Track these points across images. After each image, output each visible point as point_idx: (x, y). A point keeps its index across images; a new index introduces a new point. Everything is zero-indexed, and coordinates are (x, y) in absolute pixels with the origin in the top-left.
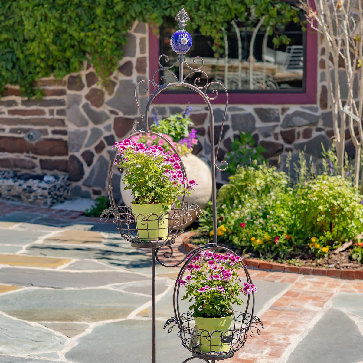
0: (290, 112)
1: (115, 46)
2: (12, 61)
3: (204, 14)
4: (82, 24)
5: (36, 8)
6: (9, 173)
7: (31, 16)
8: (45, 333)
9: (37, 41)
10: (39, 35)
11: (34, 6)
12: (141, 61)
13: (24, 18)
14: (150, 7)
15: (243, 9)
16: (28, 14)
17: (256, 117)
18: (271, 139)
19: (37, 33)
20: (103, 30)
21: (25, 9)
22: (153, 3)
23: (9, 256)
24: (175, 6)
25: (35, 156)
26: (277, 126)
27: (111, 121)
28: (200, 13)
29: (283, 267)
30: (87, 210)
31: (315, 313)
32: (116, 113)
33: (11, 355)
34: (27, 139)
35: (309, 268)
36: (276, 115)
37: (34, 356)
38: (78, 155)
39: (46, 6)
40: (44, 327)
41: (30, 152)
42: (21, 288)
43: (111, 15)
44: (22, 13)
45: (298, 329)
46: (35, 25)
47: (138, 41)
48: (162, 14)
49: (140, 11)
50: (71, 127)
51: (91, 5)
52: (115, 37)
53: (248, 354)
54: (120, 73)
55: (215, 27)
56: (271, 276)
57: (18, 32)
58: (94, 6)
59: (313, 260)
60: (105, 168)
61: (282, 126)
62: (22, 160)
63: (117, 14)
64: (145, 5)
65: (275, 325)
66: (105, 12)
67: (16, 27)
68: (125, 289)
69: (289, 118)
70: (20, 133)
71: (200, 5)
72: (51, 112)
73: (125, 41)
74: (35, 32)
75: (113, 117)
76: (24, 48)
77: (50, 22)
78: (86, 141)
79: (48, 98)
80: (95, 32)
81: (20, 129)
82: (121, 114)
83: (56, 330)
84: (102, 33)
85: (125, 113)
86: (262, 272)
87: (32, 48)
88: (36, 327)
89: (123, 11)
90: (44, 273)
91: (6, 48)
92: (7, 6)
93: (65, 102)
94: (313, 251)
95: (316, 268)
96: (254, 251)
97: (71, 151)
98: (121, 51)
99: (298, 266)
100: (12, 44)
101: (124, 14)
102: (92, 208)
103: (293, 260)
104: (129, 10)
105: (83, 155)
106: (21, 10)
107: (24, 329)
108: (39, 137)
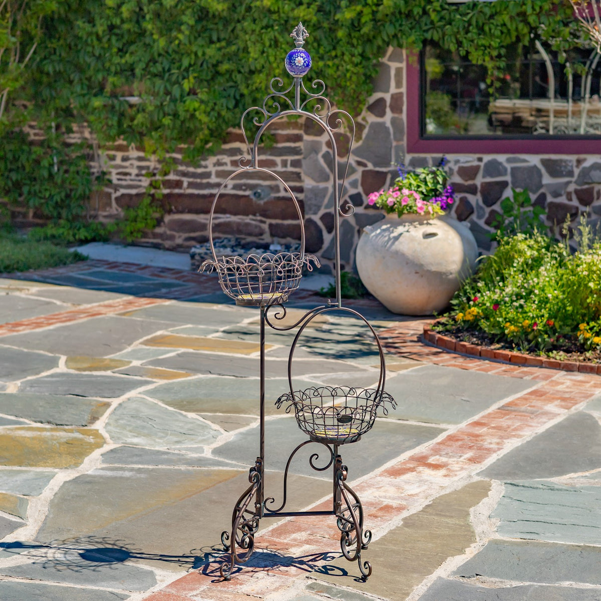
0: (587, 164)
1: (363, 78)
2: (235, 97)
3: (475, 37)
4: (321, 51)
5: (264, 31)
6: (229, 241)
7: (258, 41)
8: (199, 425)
9: (265, 73)
10: (267, 65)
11: (262, 28)
12: (396, 98)
13: (249, 43)
14: (407, 29)
15: (526, 30)
16: (253, 38)
17: (543, 170)
18: (563, 200)
19: (265, 62)
20: (346, 58)
21: (250, 32)
22: (411, 23)
23: (198, 339)
24: (439, 27)
25: (264, 219)
26: (570, 182)
27: (358, 176)
28: (469, 35)
29: (541, 361)
30: (322, 289)
31: (556, 415)
32: (365, 165)
33: (147, 448)
34: (252, 197)
35: (574, 363)
36: (569, 168)
37: (175, 449)
38: (316, 218)
39: (276, 28)
40: (202, 419)
41: (258, 214)
42: (194, 375)
43: (358, 39)
44: (247, 37)
45: (521, 433)
46: (263, 52)
47: (393, 73)
48: (422, 37)
49: (393, 33)
50: (308, 183)
51: (333, 27)
52: (363, 67)
53: (441, 458)
54: (369, 113)
55: (489, 53)
56: (523, 372)
57: (243, 61)
58: (336, 27)
59: (581, 353)
60: (349, 236)
61: (576, 182)
62: (247, 225)
63: (365, 39)
64: (401, 25)
65: (494, 428)
66: (350, 35)
67: (241, 55)
68: (323, 381)
69: (585, 173)
70: (245, 190)
71: (470, 25)
72: (284, 164)
73: (377, 72)
74: (262, 61)
75: (361, 169)
76: (249, 82)
77: (281, 48)
78: (326, 200)
79: (280, 145)
80: (337, 61)
81: (245, 185)
82: (370, 166)
83: (215, 423)
84: (345, 62)
85: (375, 165)
86: (512, 366)
87: (258, 81)
88: (192, 418)
89: (372, 33)
90: (232, 359)
91: (228, 81)
92: (230, 28)
93: (301, 150)
94: (582, 341)
95: (583, 364)
96: (509, 340)
97: (307, 214)
98: (371, 85)
99: (560, 360)
100: (236, 76)
101: (374, 37)
102: (330, 287)
103: (555, 352)
104: (380, 32)
105: (322, 218)
106: (246, 33)
107: (177, 420)
108: (269, 194)
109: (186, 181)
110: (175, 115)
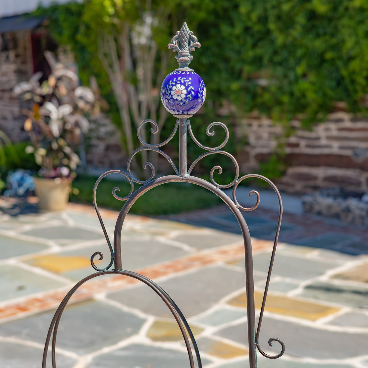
6: (334, 189)
34: (352, 157)
108: (365, 155)
109: (303, 143)
110: (292, 94)
